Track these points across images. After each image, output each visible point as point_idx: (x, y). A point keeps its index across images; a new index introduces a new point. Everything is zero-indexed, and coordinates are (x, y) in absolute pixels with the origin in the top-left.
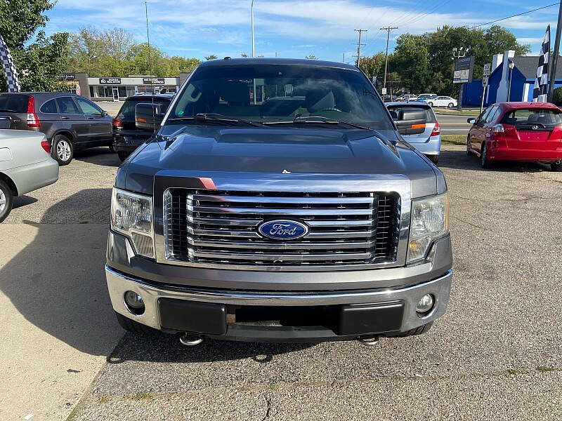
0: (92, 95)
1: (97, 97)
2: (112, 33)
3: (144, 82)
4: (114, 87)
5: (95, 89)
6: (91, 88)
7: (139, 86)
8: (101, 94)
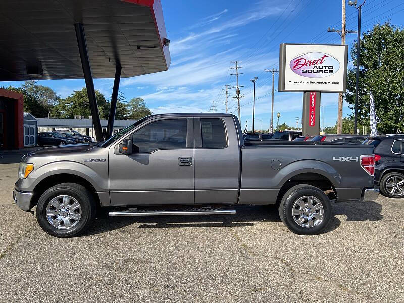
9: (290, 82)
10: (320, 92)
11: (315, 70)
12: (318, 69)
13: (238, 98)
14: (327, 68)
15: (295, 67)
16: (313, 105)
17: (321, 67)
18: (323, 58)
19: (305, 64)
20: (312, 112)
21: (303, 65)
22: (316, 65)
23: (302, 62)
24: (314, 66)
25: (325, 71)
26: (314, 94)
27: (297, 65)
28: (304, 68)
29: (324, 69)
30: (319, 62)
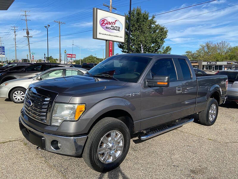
0: (203, 69)
1: (205, 70)
2: (220, 43)
3: (228, 64)
4: (213, 66)
5: (205, 67)
6: (203, 66)
7: (224, 65)
8: (207, 69)
9: (100, 33)
10: (114, 41)
11: (112, 28)
12: (113, 28)
13: (28, 37)
14: (117, 28)
15: (102, 24)
16: (111, 49)
17: (114, 27)
18: (115, 21)
19: (107, 23)
20: (111, 53)
21: (106, 24)
22: (112, 25)
23: (106, 22)
24: (111, 25)
25: (117, 30)
26: (112, 42)
27: (103, 23)
28: (107, 25)
29: (116, 28)
30: (113, 23)
